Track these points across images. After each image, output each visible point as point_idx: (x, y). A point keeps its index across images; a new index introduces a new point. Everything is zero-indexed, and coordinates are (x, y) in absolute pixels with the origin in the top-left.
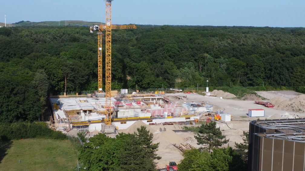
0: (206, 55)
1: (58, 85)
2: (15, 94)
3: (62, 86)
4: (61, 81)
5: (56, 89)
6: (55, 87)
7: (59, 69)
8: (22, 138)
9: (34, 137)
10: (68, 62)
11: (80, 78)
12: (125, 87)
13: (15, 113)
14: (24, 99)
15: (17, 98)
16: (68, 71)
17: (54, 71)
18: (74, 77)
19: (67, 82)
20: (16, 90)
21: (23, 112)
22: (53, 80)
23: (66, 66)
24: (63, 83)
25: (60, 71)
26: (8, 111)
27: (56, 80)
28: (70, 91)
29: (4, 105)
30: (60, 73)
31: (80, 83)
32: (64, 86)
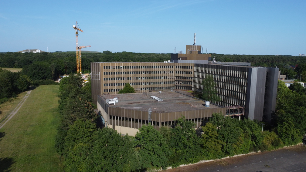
2: (41, 70)
3: (64, 71)
4: (64, 69)
5: (62, 72)
8: (43, 84)
9: (48, 84)
10: (67, 61)
11: (72, 68)
13: (41, 77)
14: (45, 72)
15: (42, 71)
16: (67, 65)
17: (61, 65)
18: (69, 68)
19: (67, 70)
20: (42, 68)
21: (44, 76)
22: (60, 69)
23: (66, 63)
24: (65, 70)
25: (63, 65)
26: (38, 76)
27: (62, 68)
28: (68, 73)
29: (37, 73)
32: (65, 71)
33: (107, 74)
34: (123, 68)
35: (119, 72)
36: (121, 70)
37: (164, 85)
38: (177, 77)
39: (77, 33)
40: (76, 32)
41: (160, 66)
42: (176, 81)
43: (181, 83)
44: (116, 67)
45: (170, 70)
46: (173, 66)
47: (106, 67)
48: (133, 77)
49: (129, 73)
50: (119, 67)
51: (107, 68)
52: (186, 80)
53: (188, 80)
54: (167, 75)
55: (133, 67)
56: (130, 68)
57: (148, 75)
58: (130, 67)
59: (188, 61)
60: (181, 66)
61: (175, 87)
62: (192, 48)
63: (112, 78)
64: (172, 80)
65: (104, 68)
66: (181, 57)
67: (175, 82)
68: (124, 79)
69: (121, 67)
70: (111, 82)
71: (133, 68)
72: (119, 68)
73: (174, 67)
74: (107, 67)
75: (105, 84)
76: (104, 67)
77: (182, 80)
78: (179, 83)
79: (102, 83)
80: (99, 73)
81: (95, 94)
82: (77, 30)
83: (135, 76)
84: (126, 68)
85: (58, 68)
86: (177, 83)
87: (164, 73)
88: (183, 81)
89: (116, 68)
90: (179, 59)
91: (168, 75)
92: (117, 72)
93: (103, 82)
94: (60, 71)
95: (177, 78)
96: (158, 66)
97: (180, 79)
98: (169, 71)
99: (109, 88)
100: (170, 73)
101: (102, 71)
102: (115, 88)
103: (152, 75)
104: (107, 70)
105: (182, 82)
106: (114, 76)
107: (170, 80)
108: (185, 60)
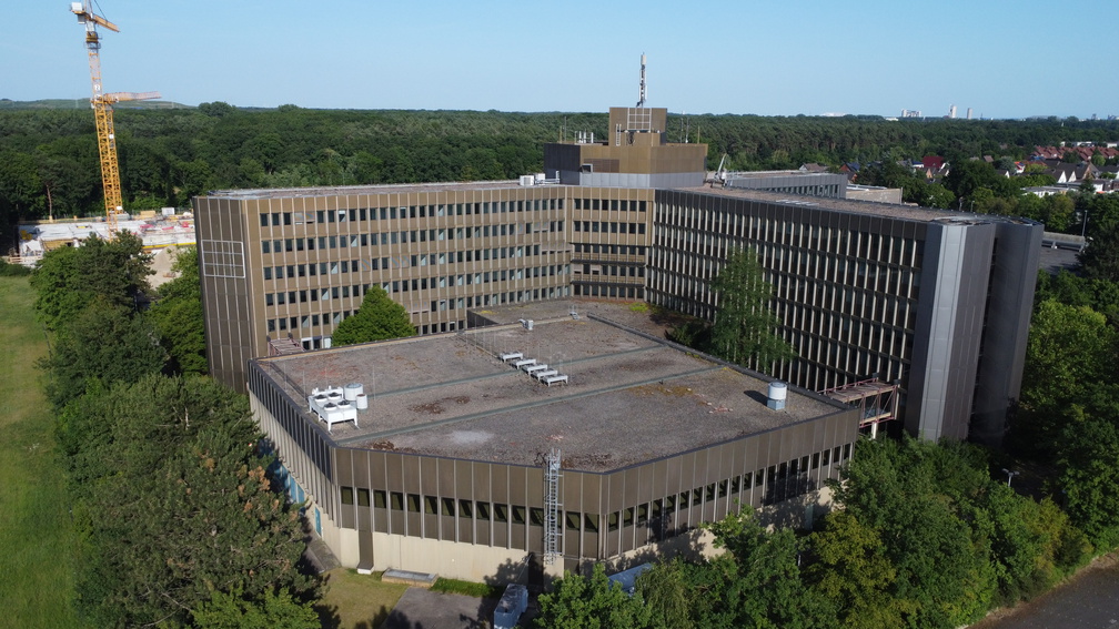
0: (328, 150)
1: (34, 202)
3: (42, 203)
4: (38, 194)
5: (31, 209)
6: (29, 205)
7: (32, 173)
10: (50, 160)
11: (76, 189)
12: (169, 205)
16: (50, 175)
17: (22, 178)
18: (65, 188)
19: (52, 197)
22: (22, 194)
23: (46, 168)
24: (43, 197)
25: (34, 176)
27: (28, 192)
28: (62, 213)
30: (35, 181)
31: (76, 197)
32: (47, 204)
33: (278, 249)
34: (353, 218)
35: (333, 240)
36: (343, 228)
37: (528, 283)
38: (578, 246)
39: (93, 39)
40: (89, 34)
41: (512, 204)
42: (577, 262)
43: (596, 273)
44: (321, 214)
45: (553, 215)
46: (561, 202)
47: (270, 218)
48: (395, 255)
49: (379, 237)
50: (331, 214)
51: (276, 222)
52: (619, 257)
53: (628, 257)
54: (537, 239)
55: (393, 210)
56: (383, 217)
57: (460, 243)
58: (383, 210)
59: (625, 176)
60: (596, 202)
61: (573, 287)
62: (632, 119)
63: (302, 269)
64: (560, 259)
65: (264, 222)
66: (595, 162)
67: (572, 265)
68: (355, 269)
69: (342, 212)
70: (298, 284)
71: (393, 216)
72: (332, 219)
73: (565, 202)
74: (276, 216)
75: (270, 297)
76: (264, 217)
77: (602, 256)
78: (587, 271)
79: (259, 291)
80: (238, 248)
81: (226, 342)
82: (92, 24)
83: (405, 250)
84: (363, 218)
85: (14, 191)
86: (582, 270)
87: (528, 231)
88: (605, 265)
89: (321, 220)
90: (588, 169)
91: (545, 240)
92: (322, 240)
93: (259, 288)
94: (22, 204)
95: (578, 250)
96: (503, 204)
97: (592, 255)
98: (545, 221)
99: (289, 310)
100: (552, 230)
101: (255, 238)
102: (318, 310)
103: (478, 241)
104: (277, 233)
105: (598, 268)
106: (313, 257)
107: (552, 259)
108: (612, 171)
